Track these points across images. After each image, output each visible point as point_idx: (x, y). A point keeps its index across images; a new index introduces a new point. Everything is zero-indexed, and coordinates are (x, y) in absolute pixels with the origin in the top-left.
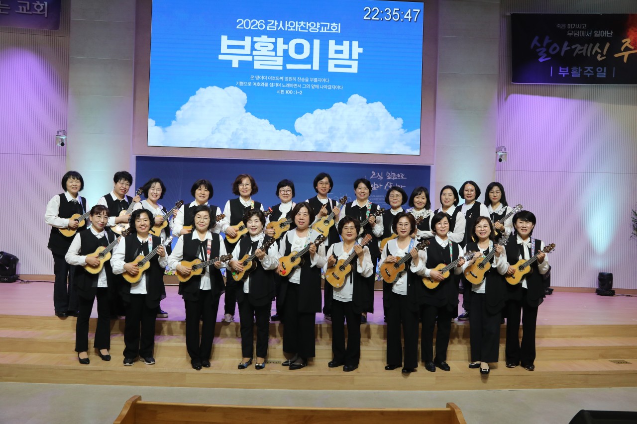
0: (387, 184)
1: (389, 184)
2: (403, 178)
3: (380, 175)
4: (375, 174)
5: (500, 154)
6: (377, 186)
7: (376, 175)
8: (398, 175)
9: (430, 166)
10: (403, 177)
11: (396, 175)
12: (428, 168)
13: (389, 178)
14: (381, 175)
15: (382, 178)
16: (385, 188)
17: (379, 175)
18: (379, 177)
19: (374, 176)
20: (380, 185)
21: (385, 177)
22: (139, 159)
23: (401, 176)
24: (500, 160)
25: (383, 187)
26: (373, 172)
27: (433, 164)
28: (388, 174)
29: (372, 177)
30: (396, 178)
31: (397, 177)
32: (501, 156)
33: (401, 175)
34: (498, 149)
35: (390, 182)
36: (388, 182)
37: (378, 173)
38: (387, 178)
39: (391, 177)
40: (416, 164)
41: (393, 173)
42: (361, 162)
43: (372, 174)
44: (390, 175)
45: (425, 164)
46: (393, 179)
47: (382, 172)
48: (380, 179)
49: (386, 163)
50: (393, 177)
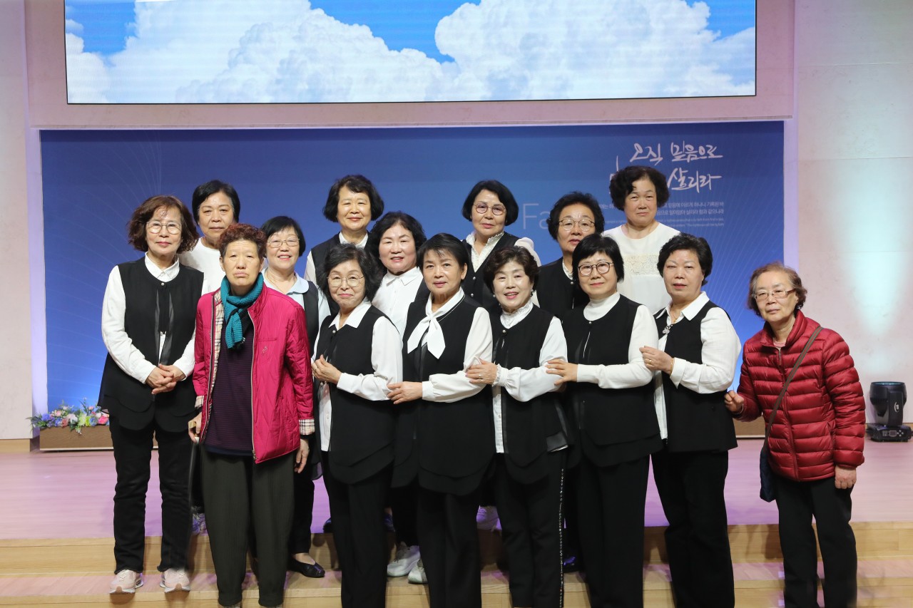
0: (673, 175)
1: (677, 174)
2: (712, 156)
3: (656, 151)
4: (641, 151)
7: (646, 152)
8: (701, 148)
9: (781, 123)
10: (714, 153)
11: (696, 148)
12: (776, 128)
13: (678, 159)
14: (656, 153)
15: (660, 159)
17: (651, 152)
18: (651, 157)
19: (639, 155)
21: (667, 155)
22: (46, 136)
26: (637, 145)
27: (789, 117)
28: (675, 149)
29: (634, 158)
30: (696, 158)
31: (698, 155)
33: (707, 149)
35: (680, 169)
36: (676, 170)
37: (650, 148)
38: (673, 158)
39: (684, 155)
40: (746, 118)
41: (687, 146)
42: (606, 121)
43: (635, 151)
44: (681, 150)
45: (771, 117)
46: (688, 161)
47: (659, 145)
48: (656, 162)
49: (670, 120)
50: (687, 155)
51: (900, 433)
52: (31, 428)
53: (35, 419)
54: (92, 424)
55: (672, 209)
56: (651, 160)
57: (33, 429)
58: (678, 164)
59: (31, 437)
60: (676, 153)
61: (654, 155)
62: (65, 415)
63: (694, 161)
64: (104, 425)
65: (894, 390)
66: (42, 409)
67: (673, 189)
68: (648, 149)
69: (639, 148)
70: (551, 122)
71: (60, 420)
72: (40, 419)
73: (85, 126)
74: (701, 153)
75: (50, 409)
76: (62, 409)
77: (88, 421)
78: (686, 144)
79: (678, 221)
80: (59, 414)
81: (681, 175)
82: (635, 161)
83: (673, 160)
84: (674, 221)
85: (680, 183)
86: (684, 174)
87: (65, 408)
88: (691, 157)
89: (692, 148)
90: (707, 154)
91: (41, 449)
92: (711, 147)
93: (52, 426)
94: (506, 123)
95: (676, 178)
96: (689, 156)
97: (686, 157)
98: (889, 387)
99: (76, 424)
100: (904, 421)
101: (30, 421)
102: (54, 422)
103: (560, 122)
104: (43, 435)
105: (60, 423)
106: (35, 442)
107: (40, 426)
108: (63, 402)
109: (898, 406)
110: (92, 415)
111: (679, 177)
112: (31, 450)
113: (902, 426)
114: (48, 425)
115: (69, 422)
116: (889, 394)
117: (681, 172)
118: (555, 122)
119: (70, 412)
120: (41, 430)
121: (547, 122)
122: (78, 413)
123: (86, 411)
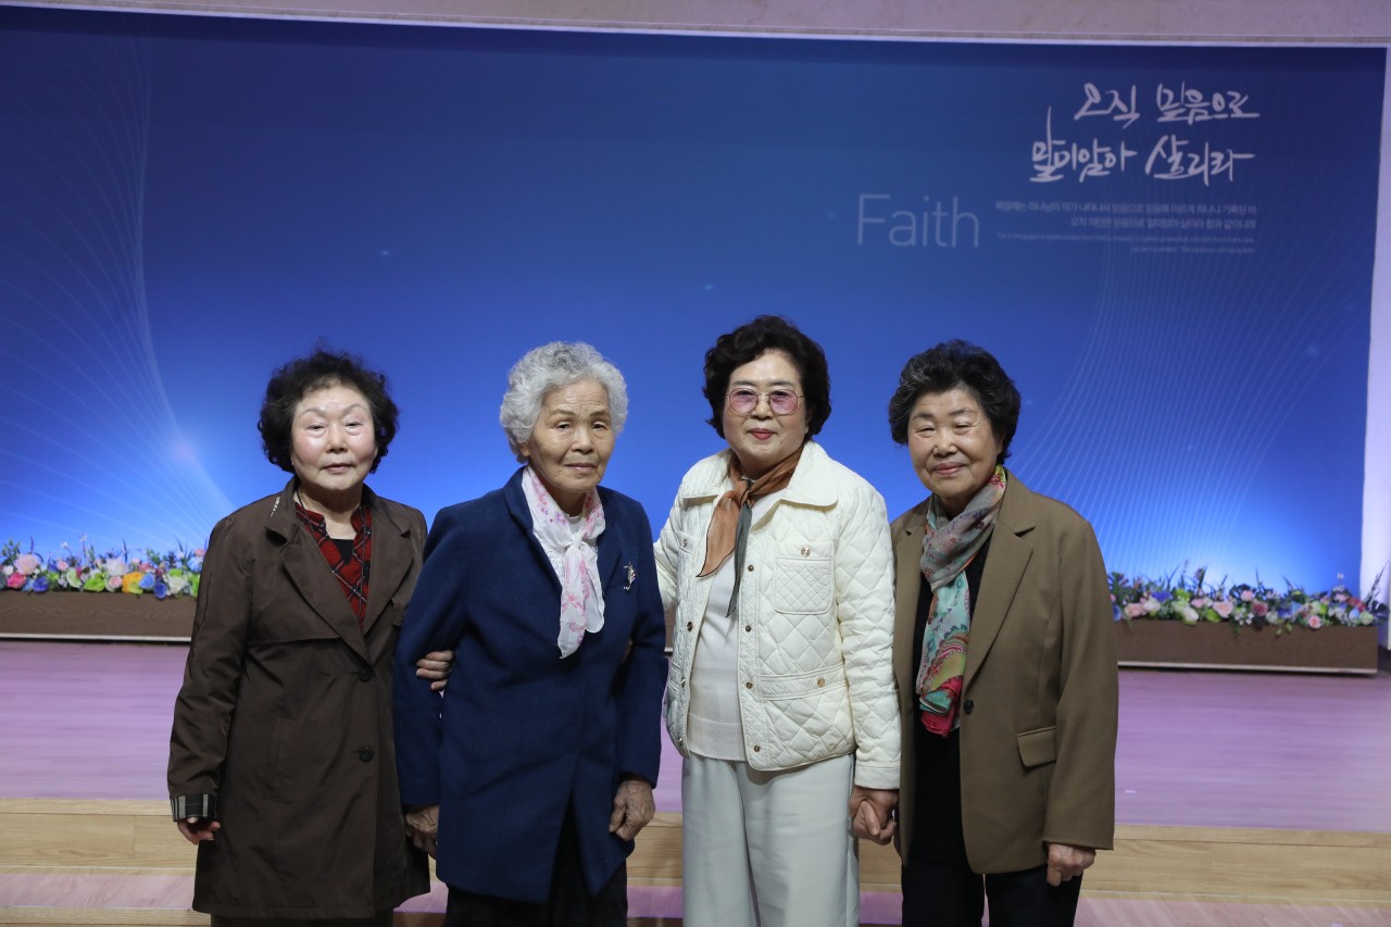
0: (1158, 148)
1: (1167, 147)
2: (1238, 114)
3: (1125, 99)
4: (1097, 98)
6: (1110, 156)
7: (1106, 101)
8: (1218, 98)
9: (1382, 52)
10: (1244, 108)
11: (1208, 98)
12: (1372, 62)
13: (1170, 117)
14: (1128, 104)
15: (1134, 116)
16: (1148, 169)
17: (1117, 102)
18: (1117, 111)
19: (1093, 107)
20: (1125, 153)
21: (1148, 108)
23: (1233, 106)
25: (1136, 164)
26: (1090, 87)
28: (1165, 98)
29: (1083, 112)
30: (1206, 117)
31: (1211, 110)
33: (1228, 99)
35: (1174, 138)
36: (1165, 138)
37: (1116, 94)
38: (1161, 114)
39: (1182, 110)
40: (1311, 40)
41: (1190, 93)
42: (1031, 36)
43: (1086, 98)
44: (1176, 99)
45: (1361, 39)
46: (1190, 122)
47: (1134, 88)
48: (1125, 122)
49: (1158, 39)
50: (1189, 110)
55: (1153, 216)
56: (1117, 118)
58: (1171, 128)
60: (1167, 106)
61: (1123, 107)
63: (1202, 122)
64: (19, 589)
67: (1156, 176)
68: (1112, 96)
69: (1093, 94)
70: (922, 34)
74: (1217, 108)
78: (1186, 89)
79: (1163, 239)
81: (1174, 149)
82: (1083, 118)
83: (1161, 120)
84: (1155, 239)
85: (1171, 164)
86: (1179, 148)
88: (1197, 114)
89: (1199, 96)
90: (1228, 110)
92: (1238, 96)
94: (834, 32)
95: (1164, 155)
96: (1192, 113)
97: (1186, 114)
103: (940, 35)
111: (1169, 153)
117: (1175, 143)
118: (931, 34)
121: (914, 34)
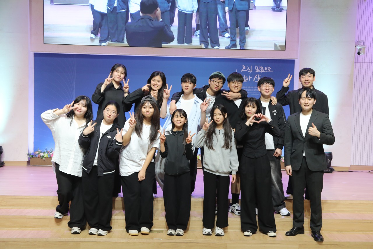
0: (256, 77)
2: (269, 71)
3: (250, 68)
5: (359, 47)
6: (247, 78)
7: (246, 68)
8: (266, 68)
9: (294, 60)
10: (270, 70)
11: (264, 68)
12: (292, 62)
13: (258, 71)
14: (250, 69)
15: (251, 71)
16: (254, 81)
17: (248, 69)
18: (248, 70)
19: (244, 69)
20: (250, 78)
21: (254, 70)
22: (36, 55)
23: (268, 69)
24: (359, 53)
25: (252, 80)
27: (297, 58)
28: (257, 68)
29: (242, 70)
30: (264, 71)
31: (265, 70)
32: (360, 49)
33: (268, 68)
34: (358, 43)
36: (257, 75)
37: (248, 67)
38: (256, 71)
39: (260, 70)
40: (282, 58)
41: (261, 67)
42: (233, 57)
43: (243, 68)
44: (259, 68)
45: (290, 58)
46: (261, 72)
47: (251, 66)
48: (250, 72)
49: (255, 58)
50: (261, 70)
51: (330, 170)
52: (27, 157)
53: (29, 154)
54: (49, 157)
55: (255, 89)
56: (248, 71)
57: (28, 158)
58: (258, 73)
59: (27, 161)
60: (257, 69)
61: (249, 70)
62: (39, 153)
63: (263, 72)
65: (328, 155)
66: (32, 151)
68: (247, 68)
69: (244, 67)
70: (214, 57)
71: (37, 155)
72: (30, 154)
73: (50, 52)
74: (266, 70)
75: (34, 151)
76: (38, 151)
77: (47, 156)
78: (260, 66)
79: (257, 93)
80: (37, 153)
81: (258, 77)
82: (242, 71)
83: (256, 72)
84: (255, 93)
87: (39, 151)
88: (262, 71)
89: (263, 68)
90: (268, 70)
91: (31, 165)
92: (269, 68)
93: (35, 157)
94: (198, 56)
96: (261, 71)
97: (260, 71)
98: (327, 154)
99: (43, 157)
100: (331, 166)
101: (27, 155)
102: (35, 156)
103: (217, 57)
104: (31, 160)
105: (37, 156)
106: (29, 162)
107: (30, 157)
108: (39, 149)
109: (329, 160)
110: (48, 154)
112: (27, 165)
113: (330, 168)
114: (33, 156)
115: (41, 156)
116: (326, 156)
118: (215, 57)
119: (41, 152)
120: (31, 158)
122: (44, 153)
123: (47, 152)
